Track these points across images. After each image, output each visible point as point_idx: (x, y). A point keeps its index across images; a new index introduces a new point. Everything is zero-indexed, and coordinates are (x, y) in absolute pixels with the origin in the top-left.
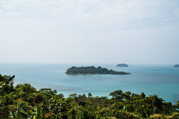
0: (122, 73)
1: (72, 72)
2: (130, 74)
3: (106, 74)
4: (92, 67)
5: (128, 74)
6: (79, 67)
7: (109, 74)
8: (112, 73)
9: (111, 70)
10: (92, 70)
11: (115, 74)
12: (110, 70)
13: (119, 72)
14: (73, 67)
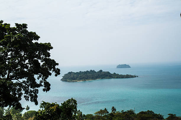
0: (128, 77)
1: (69, 79)
2: (137, 76)
3: (110, 78)
4: (91, 71)
5: (135, 77)
6: (77, 72)
7: (112, 78)
8: (116, 77)
9: (115, 73)
10: (93, 75)
11: (120, 78)
12: (113, 73)
13: (124, 75)
14: (70, 73)
